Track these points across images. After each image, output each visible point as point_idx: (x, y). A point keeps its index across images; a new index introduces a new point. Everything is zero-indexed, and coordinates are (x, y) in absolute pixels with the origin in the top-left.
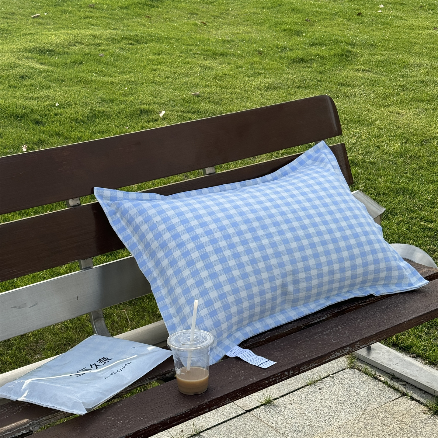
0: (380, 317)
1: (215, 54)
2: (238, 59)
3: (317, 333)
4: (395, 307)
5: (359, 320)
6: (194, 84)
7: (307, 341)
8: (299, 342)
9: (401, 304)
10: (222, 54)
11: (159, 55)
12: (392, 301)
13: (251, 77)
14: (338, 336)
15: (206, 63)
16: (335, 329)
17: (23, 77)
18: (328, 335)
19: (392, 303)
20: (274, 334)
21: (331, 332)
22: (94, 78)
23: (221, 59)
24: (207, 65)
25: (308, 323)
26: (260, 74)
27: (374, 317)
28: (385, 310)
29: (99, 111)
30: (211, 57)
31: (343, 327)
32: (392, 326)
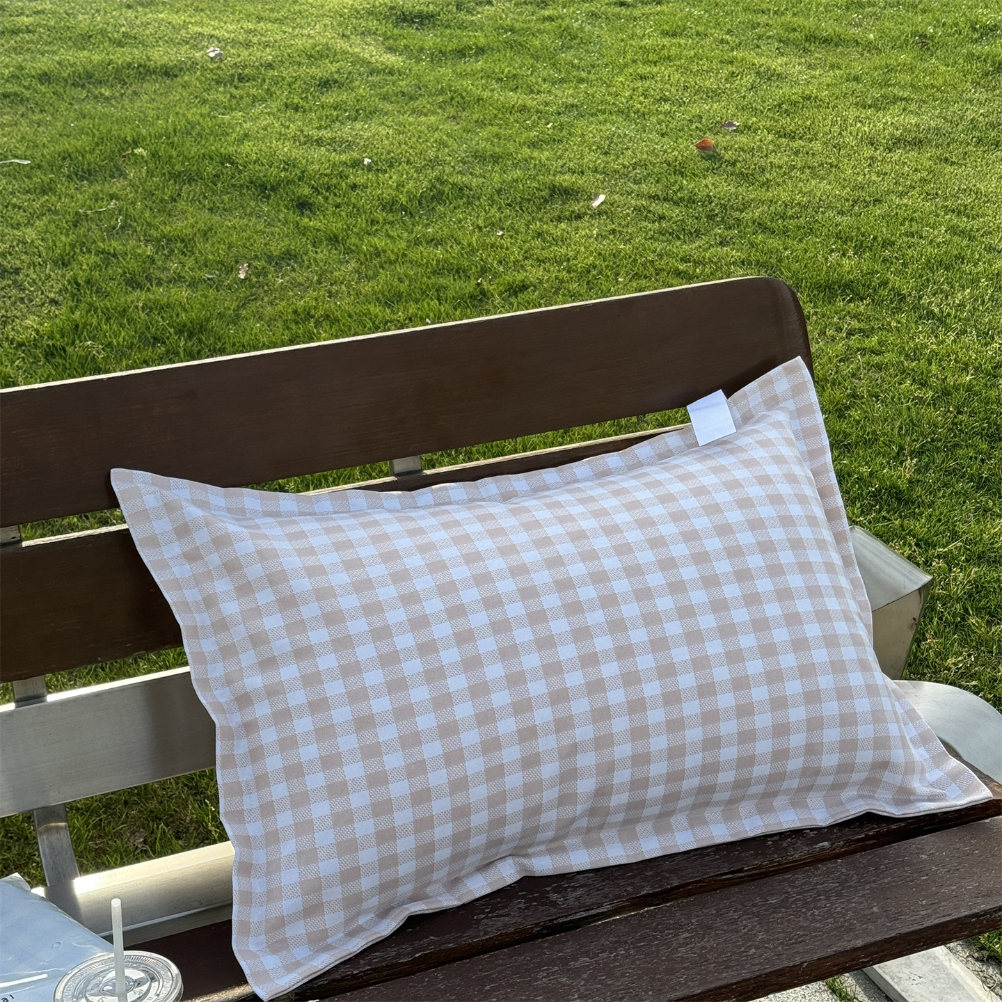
0: (745, 934)
1: (811, 38)
2: (862, 55)
3: (552, 963)
4: (806, 904)
5: (687, 935)
6: (717, 122)
7: (511, 985)
8: (488, 988)
9: (828, 898)
10: (827, 41)
11: (674, 35)
12: (809, 883)
13: (870, 107)
14: (601, 982)
15: (777, 64)
16: (605, 955)
17: (326, 84)
18: (577, 973)
19: (807, 887)
20: (444, 947)
21: (589, 966)
22: (486, 94)
23: (819, 53)
24: (775, 70)
25: (551, 921)
26: (897, 99)
27: (731, 931)
28: (773, 912)
29: (454, 184)
30: (797, 46)
31: (632, 952)
32: (758, 973)
